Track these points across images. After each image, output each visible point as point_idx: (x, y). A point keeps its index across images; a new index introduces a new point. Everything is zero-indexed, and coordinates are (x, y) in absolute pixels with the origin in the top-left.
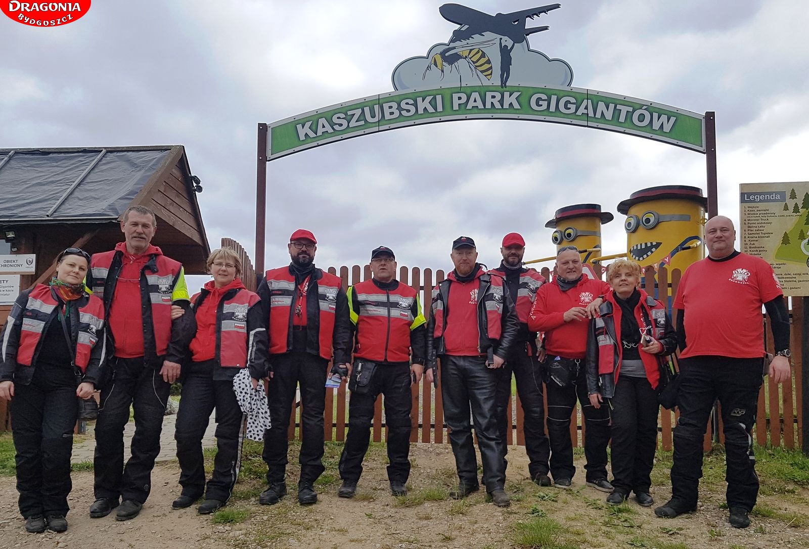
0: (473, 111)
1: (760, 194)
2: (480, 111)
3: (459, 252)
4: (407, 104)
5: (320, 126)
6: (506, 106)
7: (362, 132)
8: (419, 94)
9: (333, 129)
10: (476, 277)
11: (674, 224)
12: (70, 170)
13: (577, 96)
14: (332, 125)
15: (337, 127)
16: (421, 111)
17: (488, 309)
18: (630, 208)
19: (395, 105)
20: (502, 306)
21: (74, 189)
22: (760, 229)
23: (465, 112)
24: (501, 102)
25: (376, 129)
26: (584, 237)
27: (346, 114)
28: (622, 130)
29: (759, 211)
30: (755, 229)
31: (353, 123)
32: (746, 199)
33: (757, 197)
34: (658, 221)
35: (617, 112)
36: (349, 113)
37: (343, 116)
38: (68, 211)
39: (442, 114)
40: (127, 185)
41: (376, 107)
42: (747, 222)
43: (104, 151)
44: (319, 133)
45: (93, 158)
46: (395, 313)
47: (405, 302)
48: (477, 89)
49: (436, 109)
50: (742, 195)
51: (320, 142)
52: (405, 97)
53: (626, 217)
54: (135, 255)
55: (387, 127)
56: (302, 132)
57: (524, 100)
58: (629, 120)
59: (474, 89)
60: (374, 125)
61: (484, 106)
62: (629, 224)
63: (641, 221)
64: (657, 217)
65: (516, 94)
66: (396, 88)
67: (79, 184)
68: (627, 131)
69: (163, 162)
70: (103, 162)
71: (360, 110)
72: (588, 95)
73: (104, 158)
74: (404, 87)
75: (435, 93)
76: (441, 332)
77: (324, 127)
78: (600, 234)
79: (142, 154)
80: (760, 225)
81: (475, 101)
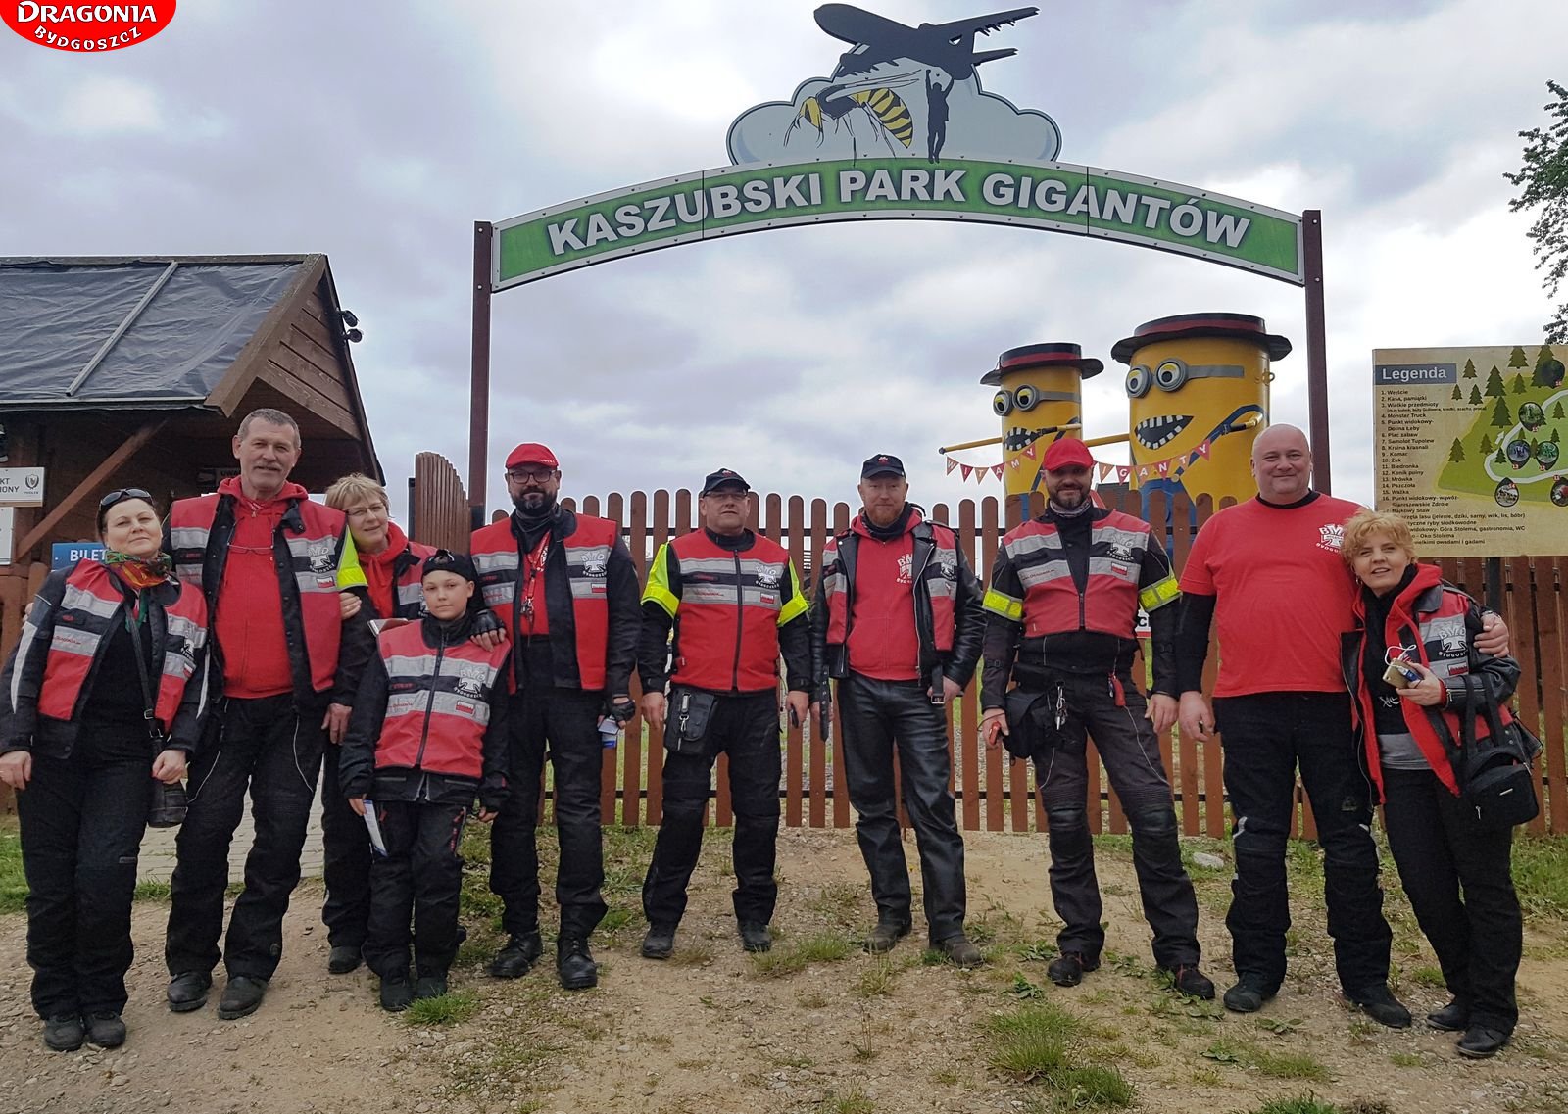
0: (878, 205)
1: (1410, 368)
2: (891, 205)
3: (874, 484)
4: (755, 189)
5: (592, 228)
6: (939, 195)
7: (670, 241)
8: (777, 172)
9: (618, 234)
10: (906, 531)
11: (1215, 383)
12: (110, 301)
13: (1069, 179)
14: (615, 226)
15: (623, 231)
16: (781, 203)
17: (932, 595)
18: (1134, 351)
19: (733, 191)
20: (955, 587)
21: (119, 341)
22: (1410, 432)
23: (862, 207)
24: (930, 188)
25: (698, 235)
26: (1050, 405)
27: (641, 207)
28: (1151, 241)
29: (1409, 399)
30: (1402, 432)
31: (655, 224)
32: (1384, 378)
33: (1405, 375)
34: (1187, 376)
35: (1142, 210)
36: (648, 204)
37: (634, 209)
38: (107, 386)
39: (822, 209)
40: (221, 333)
41: (698, 195)
42: (1386, 420)
43: (174, 263)
44: (591, 242)
45: (151, 279)
46: (752, 596)
47: (770, 573)
48: (885, 164)
49: (808, 199)
50: (1378, 370)
51: (593, 259)
52: (751, 176)
53: (1126, 368)
54: (258, 501)
55: (717, 232)
56: (558, 240)
57: (971, 185)
58: (1163, 223)
59: (879, 164)
60: (693, 227)
61: (899, 194)
62: (1134, 382)
63: (1155, 378)
64: (1183, 369)
65: (957, 175)
66: (735, 161)
67: (128, 331)
68: (1161, 244)
69: (288, 287)
70: (173, 286)
71: (667, 201)
72: (1088, 178)
73: (174, 278)
74: (750, 159)
75: (806, 169)
76: (843, 634)
77: (599, 229)
78: (1080, 399)
79: (246, 271)
80: (1410, 426)
81: (881, 186)
